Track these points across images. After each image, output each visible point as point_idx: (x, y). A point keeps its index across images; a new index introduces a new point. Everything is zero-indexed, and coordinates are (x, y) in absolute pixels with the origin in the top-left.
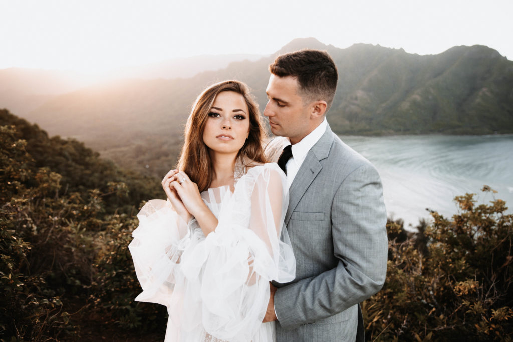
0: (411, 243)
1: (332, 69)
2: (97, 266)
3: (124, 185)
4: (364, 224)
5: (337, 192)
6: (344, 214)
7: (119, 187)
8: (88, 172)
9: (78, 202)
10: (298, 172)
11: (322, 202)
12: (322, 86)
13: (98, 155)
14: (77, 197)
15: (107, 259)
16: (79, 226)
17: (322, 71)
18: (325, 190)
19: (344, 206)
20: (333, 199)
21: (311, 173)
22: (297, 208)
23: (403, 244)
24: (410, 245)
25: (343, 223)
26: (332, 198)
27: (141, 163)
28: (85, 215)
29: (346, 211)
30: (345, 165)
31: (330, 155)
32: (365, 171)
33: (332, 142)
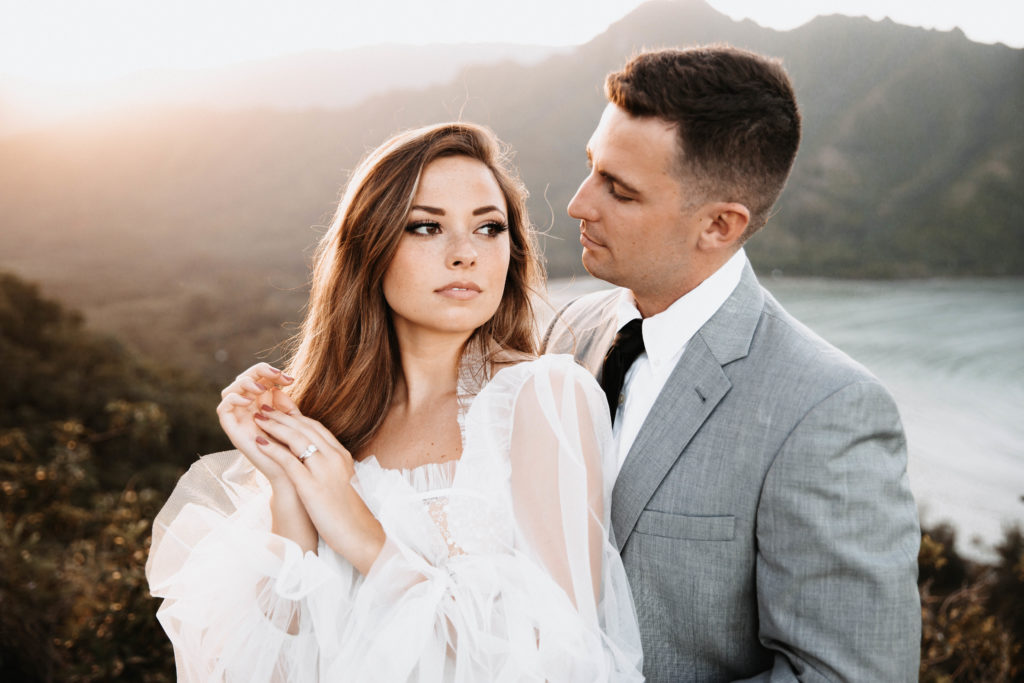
0: (974, 598)
1: (784, 117)
2: (69, 643)
3: (154, 411)
4: (855, 553)
5: (775, 457)
6: (797, 521)
7: (139, 415)
8: (48, 368)
9: (18, 456)
10: (661, 395)
11: (732, 486)
12: (746, 162)
13: (77, 319)
14: (16, 443)
15: (99, 623)
16: (19, 528)
17: (753, 121)
18: (742, 450)
19: (795, 500)
20: (764, 479)
21: (699, 400)
22: (655, 500)
23: (952, 598)
24: (973, 604)
25: (791, 548)
26: (760, 475)
27: (203, 345)
28: (37, 496)
29: (803, 512)
30: (800, 380)
31: (755, 351)
32: (860, 401)
33: (758, 315)
